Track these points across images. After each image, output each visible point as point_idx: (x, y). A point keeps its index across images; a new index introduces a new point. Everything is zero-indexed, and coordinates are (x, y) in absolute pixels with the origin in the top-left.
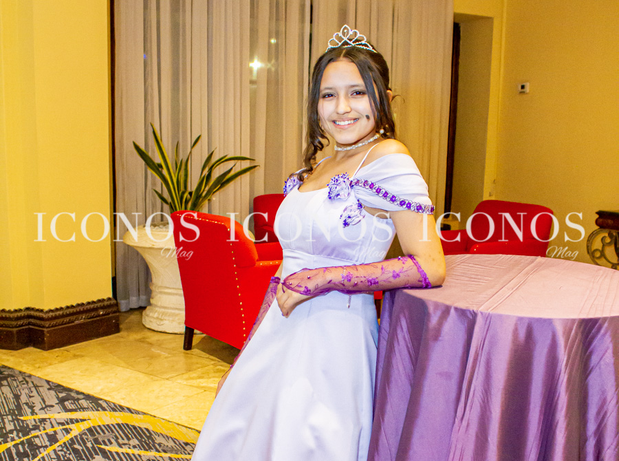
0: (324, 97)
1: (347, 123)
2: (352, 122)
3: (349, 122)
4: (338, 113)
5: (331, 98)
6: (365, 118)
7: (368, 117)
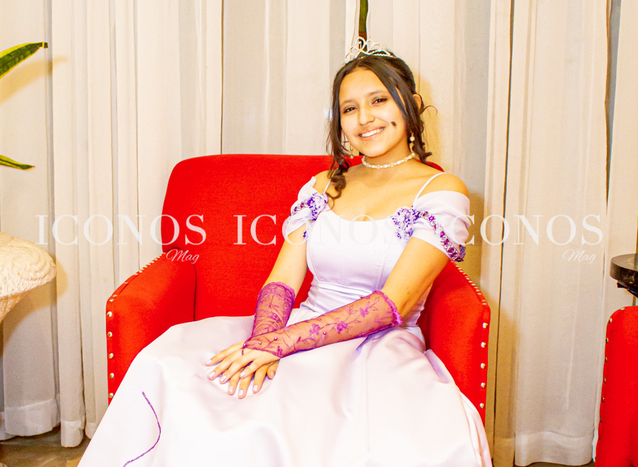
0: (346, 112)
1: (372, 133)
2: (378, 131)
3: (375, 132)
4: (361, 125)
5: (353, 111)
6: (391, 126)
7: (394, 124)
